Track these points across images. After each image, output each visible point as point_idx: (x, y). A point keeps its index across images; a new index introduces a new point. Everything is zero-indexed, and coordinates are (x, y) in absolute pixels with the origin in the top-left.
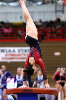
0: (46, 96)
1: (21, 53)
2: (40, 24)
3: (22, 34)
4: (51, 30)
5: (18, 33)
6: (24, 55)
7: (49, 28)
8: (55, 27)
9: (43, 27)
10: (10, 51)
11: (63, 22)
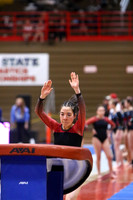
0: (66, 162)
1: (9, 66)
2: (52, 2)
3: (11, 25)
5: (3, 22)
6: (17, 71)
8: (86, 10)
9: (60, 9)
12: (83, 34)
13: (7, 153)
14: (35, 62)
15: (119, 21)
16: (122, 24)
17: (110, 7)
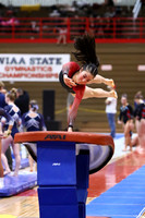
1: (36, 65)
2: (73, 9)
3: (38, 29)
4: (95, 22)
5: (31, 26)
6: (42, 69)
7: (91, 17)
8: (102, 16)
9: (80, 16)
10: (14, 60)
11: (119, 7)
12: (101, 37)
13: (42, 139)
14: (58, 62)
15: (131, 26)
16: (134, 28)
17: (124, 14)
